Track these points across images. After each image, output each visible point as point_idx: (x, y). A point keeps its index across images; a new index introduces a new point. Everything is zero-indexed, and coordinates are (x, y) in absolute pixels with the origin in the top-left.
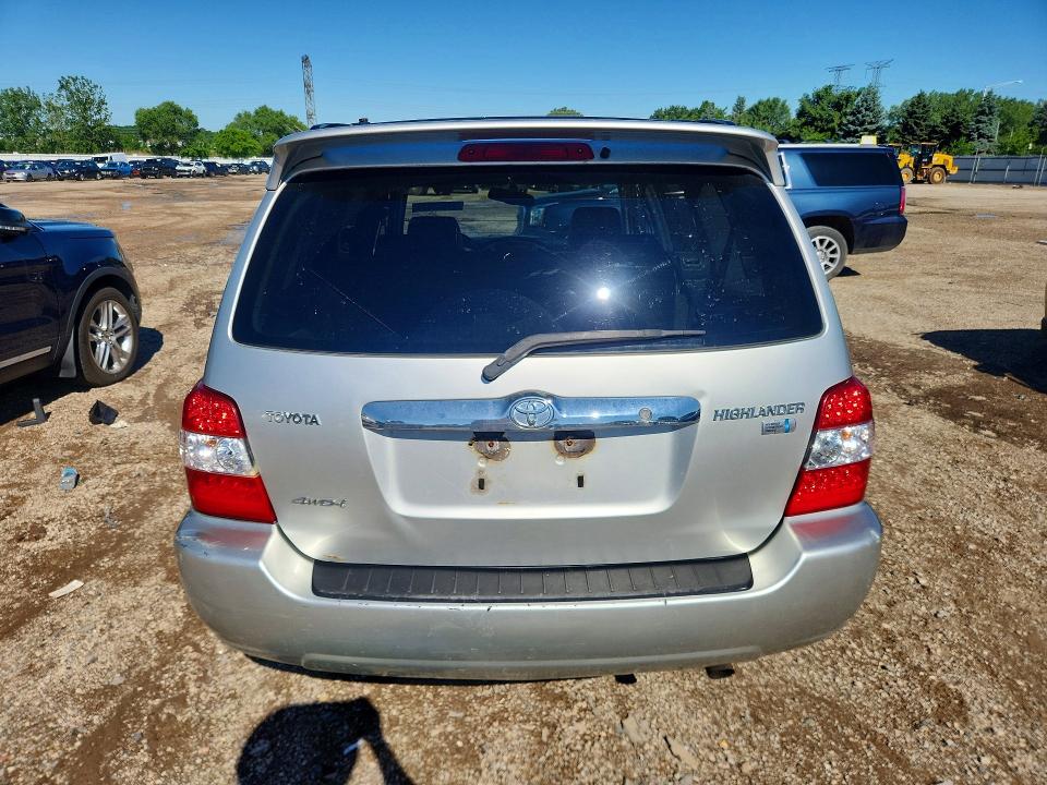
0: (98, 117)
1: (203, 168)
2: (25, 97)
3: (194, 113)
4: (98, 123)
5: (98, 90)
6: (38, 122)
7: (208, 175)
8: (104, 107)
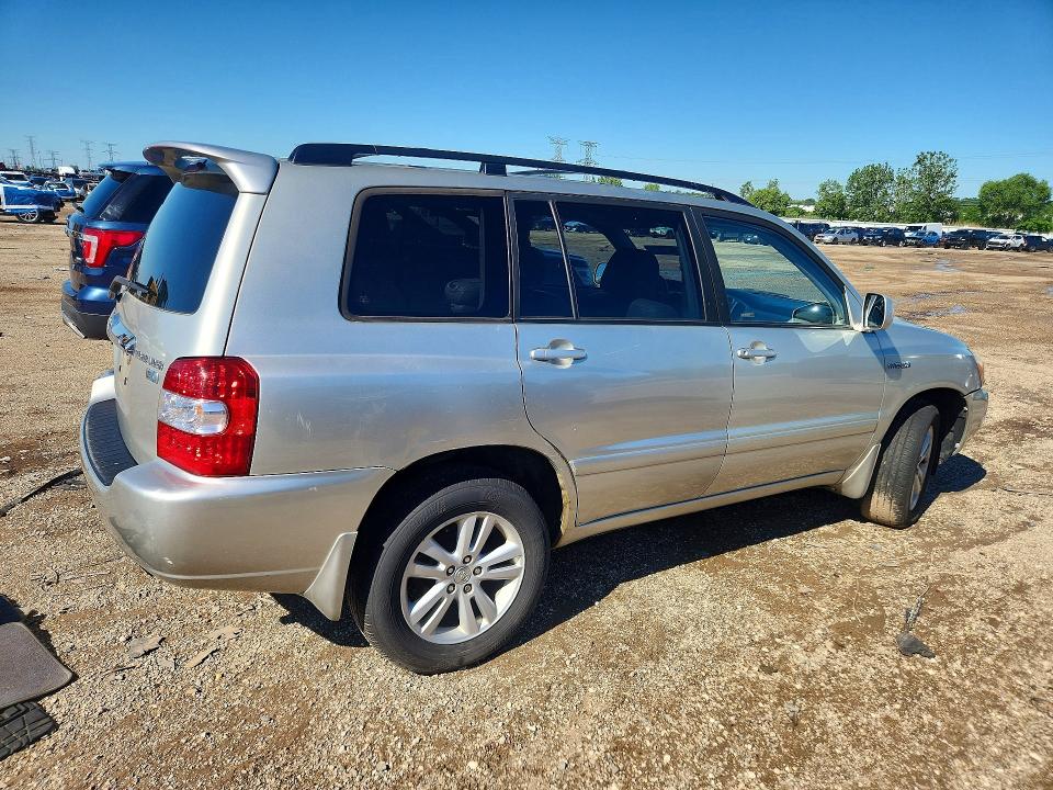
0: (943, 189)
1: (1022, 241)
2: (883, 171)
3: (1049, 185)
4: (941, 195)
5: (953, 163)
6: (886, 193)
7: (1026, 249)
8: (952, 179)
